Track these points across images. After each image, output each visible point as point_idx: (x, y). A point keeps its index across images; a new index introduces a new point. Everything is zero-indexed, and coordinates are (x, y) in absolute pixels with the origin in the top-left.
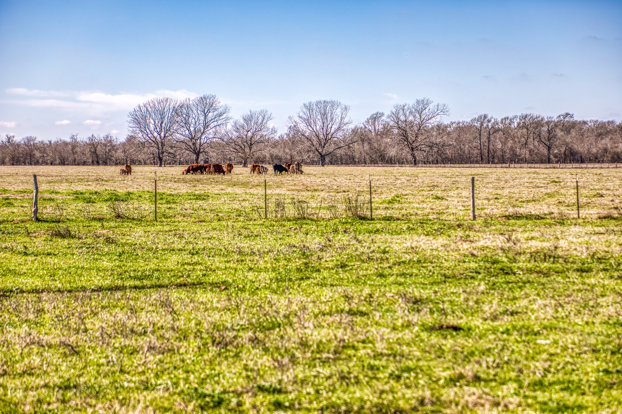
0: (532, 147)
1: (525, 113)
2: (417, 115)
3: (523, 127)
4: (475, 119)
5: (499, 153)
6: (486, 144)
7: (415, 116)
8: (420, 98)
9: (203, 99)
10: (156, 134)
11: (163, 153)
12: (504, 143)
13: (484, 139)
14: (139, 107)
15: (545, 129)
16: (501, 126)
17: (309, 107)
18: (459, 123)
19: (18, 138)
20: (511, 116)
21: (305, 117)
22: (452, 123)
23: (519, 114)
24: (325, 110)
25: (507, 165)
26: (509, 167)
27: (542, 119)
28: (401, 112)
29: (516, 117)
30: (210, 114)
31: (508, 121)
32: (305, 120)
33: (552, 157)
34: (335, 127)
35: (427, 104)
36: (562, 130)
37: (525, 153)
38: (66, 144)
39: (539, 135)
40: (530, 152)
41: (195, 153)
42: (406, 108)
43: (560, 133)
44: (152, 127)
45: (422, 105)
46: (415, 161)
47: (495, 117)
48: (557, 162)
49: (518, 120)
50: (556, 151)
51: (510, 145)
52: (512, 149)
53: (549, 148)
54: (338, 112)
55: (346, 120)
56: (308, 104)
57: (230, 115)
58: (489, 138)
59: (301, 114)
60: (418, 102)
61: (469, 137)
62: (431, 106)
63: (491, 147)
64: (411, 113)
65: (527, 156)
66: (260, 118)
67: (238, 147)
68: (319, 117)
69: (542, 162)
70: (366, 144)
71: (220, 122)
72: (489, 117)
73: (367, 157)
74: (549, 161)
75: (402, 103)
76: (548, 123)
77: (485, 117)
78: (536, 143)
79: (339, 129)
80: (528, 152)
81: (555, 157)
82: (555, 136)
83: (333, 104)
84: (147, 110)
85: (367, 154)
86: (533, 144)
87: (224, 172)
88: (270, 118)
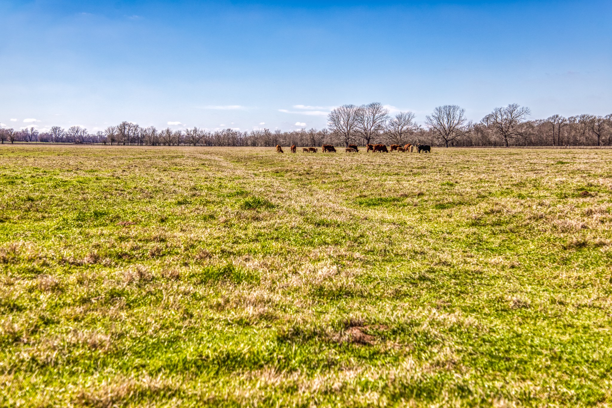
0: (587, 135)
1: (583, 114)
2: (509, 115)
3: (582, 123)
4: (550, 118)
5: (566, 139)
6: (558, 134)
7: (507, 116)
8: (511, 104)
9: (372, 105)
10: (344, 128)
11: (348, 139)
12: (569, 133)
13: (556, 130)
14: (335, 111)
15: (596, 124)
16: (568, 122)
17: (439, 110)
18: (541, 121)
19: (273, 132)
20: (574, 116)
21: (436, 116)
22: (537, 121)
23: (580, 115)
24: (449, 112)
25: (565, 147)
26: (566, 148)
27: (595, 118)
28: (499, 113)
29: (577, 116)
30: (377, 115)
31: (573, 119)
32: (436, 118)
33: (600, 141)
34: (456, 122)
35: (516, 107)
36: (608, 125)
37: (583, 139)
38: (297, 134)
39: (593, 128)
40: (586, 138)
41: (367, 139)
42: (502, 110)
43: (606, 127)
44: (342, 123)
45: (513, 107)
46: (507, 144)
47: (564, 116)
48: (604, 145)
49: (579, 119)
50: (603, 138)
51: (573, 134)
52: (574, 137)
53: (599, 136)
54: (458, 112)
55: (463, 118)
56: (438, 108)
57: (389, 115)
58: (559, 130)
59: (434, 114)
60: (510, 106)
61: (546, 129)
62: (518, 109)
63: (561, 135)
64: (505, 113)
65: (584, 141)
66: (407, 117)
67: (393, 136)
68: (445, 116)
69: (594, 145)
70: (479, 134)
71: (383, 119)
72: (560, 116)
73: (480, 142)
74: (599, 144)
75: (499, 107)
76: (599, 120)
77: (557, 116)
78: (591, 133)
79: (458, 124)
80: (585, 139)
81: (603, 141)
82: (603, 129)
83: (454, 108)
84: (339, 112)
85: (480, 140)
86: (589, 133)
87: (387, 152)
88: (413, 117)
